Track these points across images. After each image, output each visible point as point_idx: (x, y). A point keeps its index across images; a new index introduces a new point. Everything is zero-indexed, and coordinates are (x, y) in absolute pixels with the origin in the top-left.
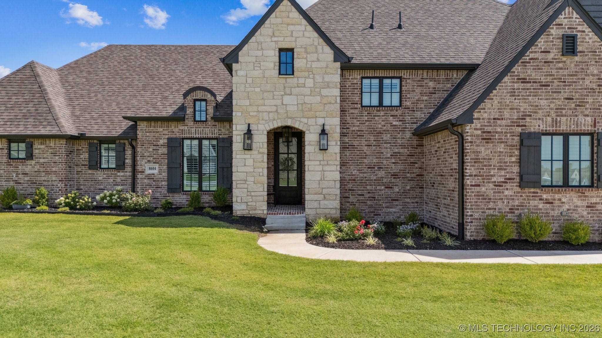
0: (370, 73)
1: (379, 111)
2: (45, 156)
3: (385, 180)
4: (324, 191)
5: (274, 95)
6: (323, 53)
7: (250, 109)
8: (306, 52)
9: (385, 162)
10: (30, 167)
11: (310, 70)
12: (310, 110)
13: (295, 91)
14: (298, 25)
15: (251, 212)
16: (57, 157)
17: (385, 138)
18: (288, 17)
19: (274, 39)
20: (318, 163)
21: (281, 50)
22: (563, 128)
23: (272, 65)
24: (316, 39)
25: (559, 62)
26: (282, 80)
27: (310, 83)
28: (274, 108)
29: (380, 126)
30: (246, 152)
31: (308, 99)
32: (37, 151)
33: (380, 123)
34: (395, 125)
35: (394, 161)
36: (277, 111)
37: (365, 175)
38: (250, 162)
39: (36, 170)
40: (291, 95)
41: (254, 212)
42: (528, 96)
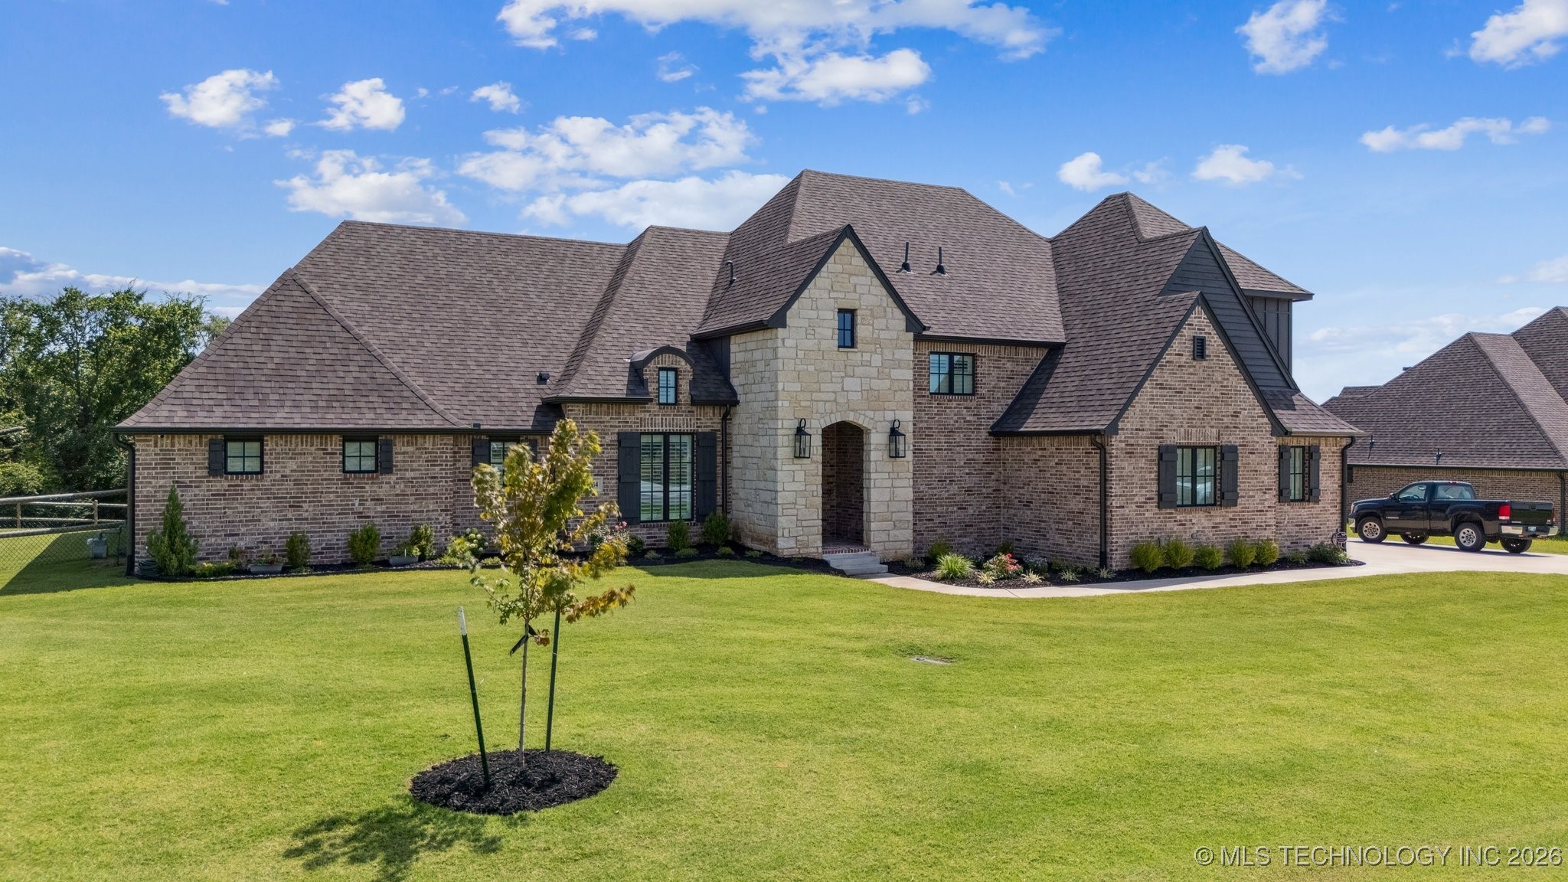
0: (940, 348)
1: (951, 401)
2: (415, 465)
3: (958, 498)
4: (895, 517)
5: (832, 377)
6: (893, 318)
7: (801, 397)
8: (872, 316)
9: (957, 472)
10: (386, 486)
11: (877, 342)
12: (878, 399)
13: (859, 371)
14: (862, 275)
15: (801, 552)
16: (437, 468)
17: (957, 440)
18: (851, 264)
19: (833, 295)
20: (886, 476)
21: (840, 311)
22: (1194, 441)
23: (830, 332)
24: (884, 298)
25: (1190, 367)
26: (841, 355)
27: (877, 360)
28: (832, 396)
29: (952, 422)
30: (796, 461)
31: (876, 384)
32: (400, 457)
33: (952, 418)
34: (969, 421)
35: (967, 471)
36: (835, 400)
37: (935, 491)
38: (800, 476)
39: (398, 492)
40: (853, 376)
41: (806, 550)
42: (1165, 403)
